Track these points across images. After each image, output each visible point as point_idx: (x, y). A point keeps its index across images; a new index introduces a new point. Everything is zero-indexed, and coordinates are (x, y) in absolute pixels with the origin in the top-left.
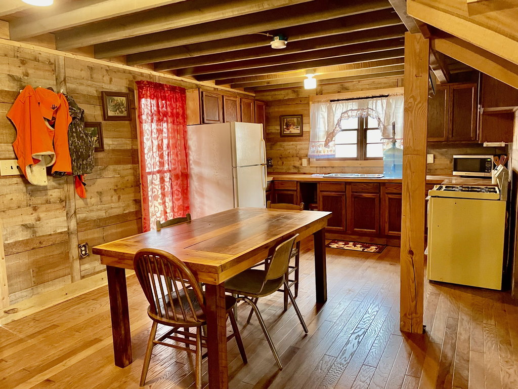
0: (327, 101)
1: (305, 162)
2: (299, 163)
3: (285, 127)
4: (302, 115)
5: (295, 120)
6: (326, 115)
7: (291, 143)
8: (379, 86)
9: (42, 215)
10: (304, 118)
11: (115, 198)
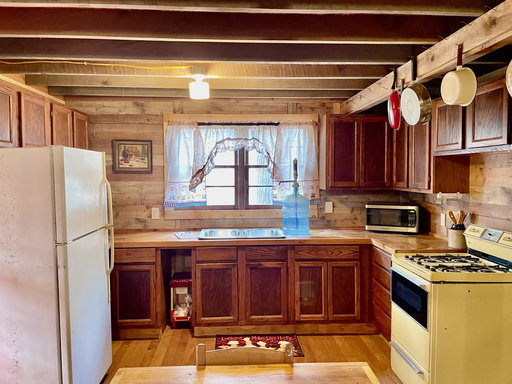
0: (193, 124)
1: (156, 212)
2: (147, 213)
3: (121, 158)
4: (151, 141)
5: (140, 148)
6: (191, 143)
7: (133, 183)
8: (264, 110)
10: (153, 146)
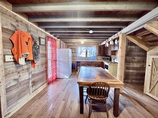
6: (80, 49)
9: (21, 75)
10: (75, 49)
11: (41, 67)
